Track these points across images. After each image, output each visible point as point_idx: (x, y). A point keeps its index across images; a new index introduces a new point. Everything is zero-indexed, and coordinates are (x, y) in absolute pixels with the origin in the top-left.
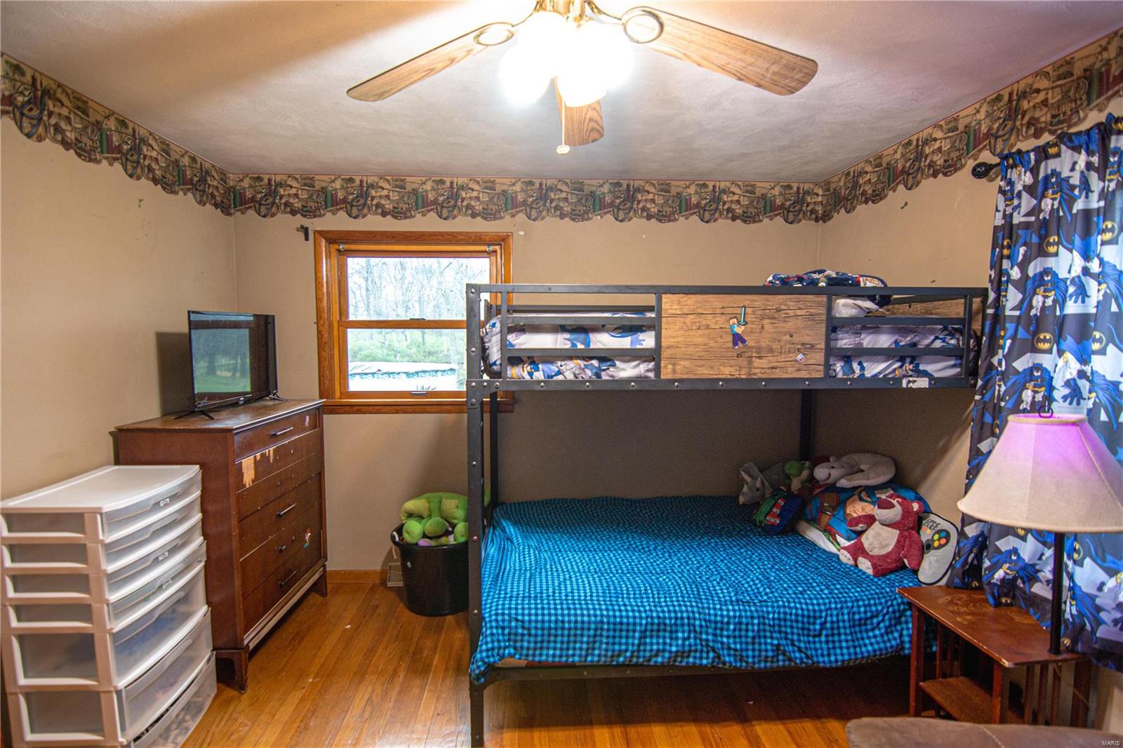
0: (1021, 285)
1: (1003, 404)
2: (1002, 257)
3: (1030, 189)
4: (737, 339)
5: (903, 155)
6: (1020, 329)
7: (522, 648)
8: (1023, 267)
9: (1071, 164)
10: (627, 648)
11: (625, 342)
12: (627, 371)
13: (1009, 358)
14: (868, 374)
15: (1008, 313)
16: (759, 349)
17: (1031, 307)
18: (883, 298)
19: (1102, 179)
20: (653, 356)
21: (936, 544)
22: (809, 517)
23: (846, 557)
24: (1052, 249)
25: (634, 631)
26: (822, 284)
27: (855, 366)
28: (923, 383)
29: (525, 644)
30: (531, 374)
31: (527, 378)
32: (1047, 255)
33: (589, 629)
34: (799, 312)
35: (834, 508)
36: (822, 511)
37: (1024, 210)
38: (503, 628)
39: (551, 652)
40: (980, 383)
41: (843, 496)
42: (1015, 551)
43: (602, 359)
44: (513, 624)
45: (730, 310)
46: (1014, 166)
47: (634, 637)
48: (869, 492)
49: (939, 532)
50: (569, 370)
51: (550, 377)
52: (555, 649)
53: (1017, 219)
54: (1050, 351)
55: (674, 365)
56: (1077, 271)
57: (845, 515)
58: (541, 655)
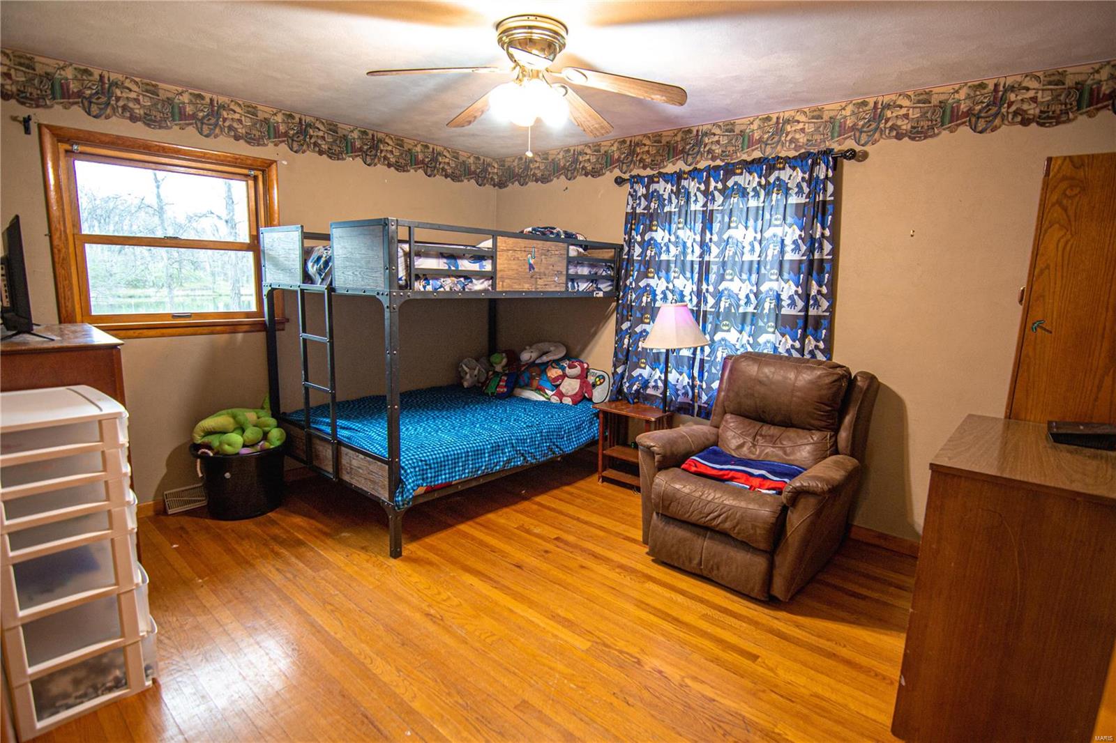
0: (641, 244)
1: (634, 304)
2: (631, 229)
3: (645, 196)
4: (531, 267)
5: (564, 157)
6: (642, 267)
7: (427, 478)
8: (642, 235)
9: (664, 188)
10: (484, 464)
11: (475, 267)
12: (479, 285)
13: (637, 281)
14: (580, 290)
15: (635, 258)
16: (540, 273)
17: (646, 256)
18: (586, 246)
19: (677, 198)
20: (491, 276)
21: (598, 383)
22: (522, 384)
23: (555, 400)
24: (654, 228)
25: (484, 453)
26: (563, 237)
27: (576, 285)
28: (601, 294)
29: (429, 475)
30: (424, 287)
31: (422, 289)
32: (652, 230)
33: (462, 457)
34: (557, 253)
35: (539, 375)
36: (532, 378)
37: (642, 207)
38: (415, 468)
39: (443, 477)
40: (621, 294)
41: (544, 367)
42: (641, 375)
43: (466, 278)
44: (420, 464)
45: (527, 249)
46: (637, 183)
47: (485, 457)
48: (557, 363)
49: (598, 377)
50: (448, 284)
51: (436, 289)
52: (445, 474)
53: (638, 211)
54: (653, 278)
55: (503, 282)
56: (666, 240)
57: (548, 377)
58: (438, 480)
